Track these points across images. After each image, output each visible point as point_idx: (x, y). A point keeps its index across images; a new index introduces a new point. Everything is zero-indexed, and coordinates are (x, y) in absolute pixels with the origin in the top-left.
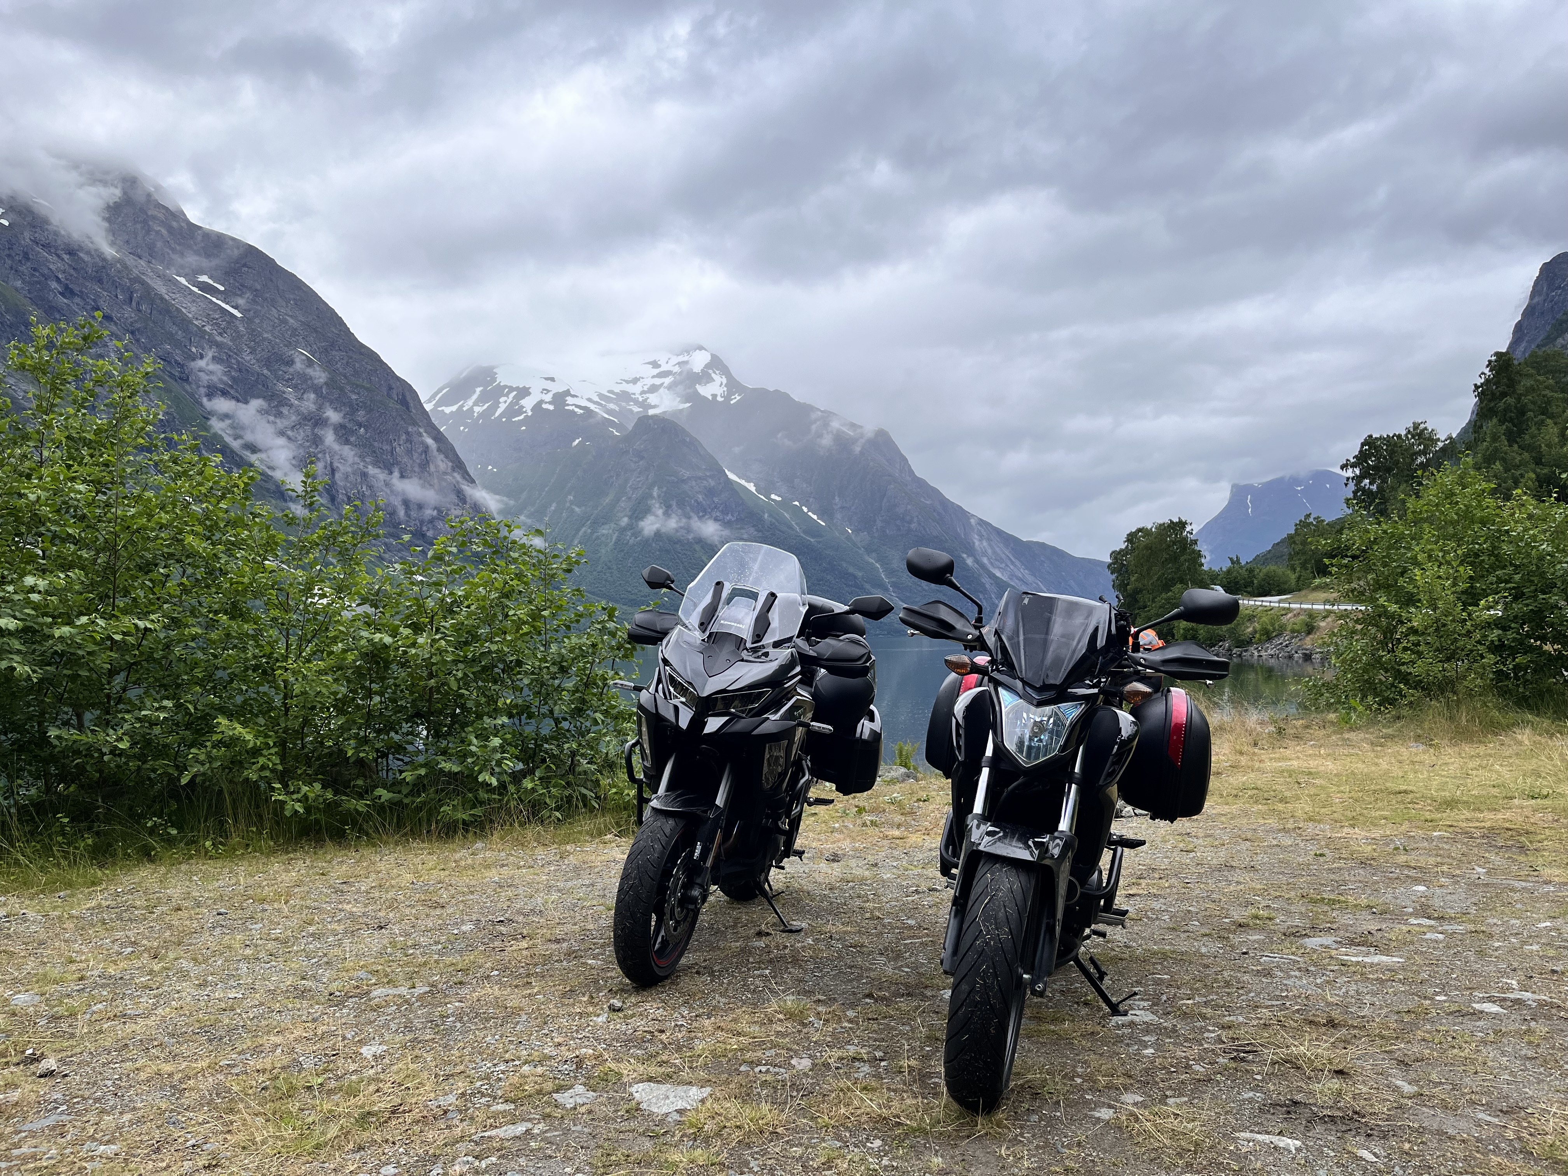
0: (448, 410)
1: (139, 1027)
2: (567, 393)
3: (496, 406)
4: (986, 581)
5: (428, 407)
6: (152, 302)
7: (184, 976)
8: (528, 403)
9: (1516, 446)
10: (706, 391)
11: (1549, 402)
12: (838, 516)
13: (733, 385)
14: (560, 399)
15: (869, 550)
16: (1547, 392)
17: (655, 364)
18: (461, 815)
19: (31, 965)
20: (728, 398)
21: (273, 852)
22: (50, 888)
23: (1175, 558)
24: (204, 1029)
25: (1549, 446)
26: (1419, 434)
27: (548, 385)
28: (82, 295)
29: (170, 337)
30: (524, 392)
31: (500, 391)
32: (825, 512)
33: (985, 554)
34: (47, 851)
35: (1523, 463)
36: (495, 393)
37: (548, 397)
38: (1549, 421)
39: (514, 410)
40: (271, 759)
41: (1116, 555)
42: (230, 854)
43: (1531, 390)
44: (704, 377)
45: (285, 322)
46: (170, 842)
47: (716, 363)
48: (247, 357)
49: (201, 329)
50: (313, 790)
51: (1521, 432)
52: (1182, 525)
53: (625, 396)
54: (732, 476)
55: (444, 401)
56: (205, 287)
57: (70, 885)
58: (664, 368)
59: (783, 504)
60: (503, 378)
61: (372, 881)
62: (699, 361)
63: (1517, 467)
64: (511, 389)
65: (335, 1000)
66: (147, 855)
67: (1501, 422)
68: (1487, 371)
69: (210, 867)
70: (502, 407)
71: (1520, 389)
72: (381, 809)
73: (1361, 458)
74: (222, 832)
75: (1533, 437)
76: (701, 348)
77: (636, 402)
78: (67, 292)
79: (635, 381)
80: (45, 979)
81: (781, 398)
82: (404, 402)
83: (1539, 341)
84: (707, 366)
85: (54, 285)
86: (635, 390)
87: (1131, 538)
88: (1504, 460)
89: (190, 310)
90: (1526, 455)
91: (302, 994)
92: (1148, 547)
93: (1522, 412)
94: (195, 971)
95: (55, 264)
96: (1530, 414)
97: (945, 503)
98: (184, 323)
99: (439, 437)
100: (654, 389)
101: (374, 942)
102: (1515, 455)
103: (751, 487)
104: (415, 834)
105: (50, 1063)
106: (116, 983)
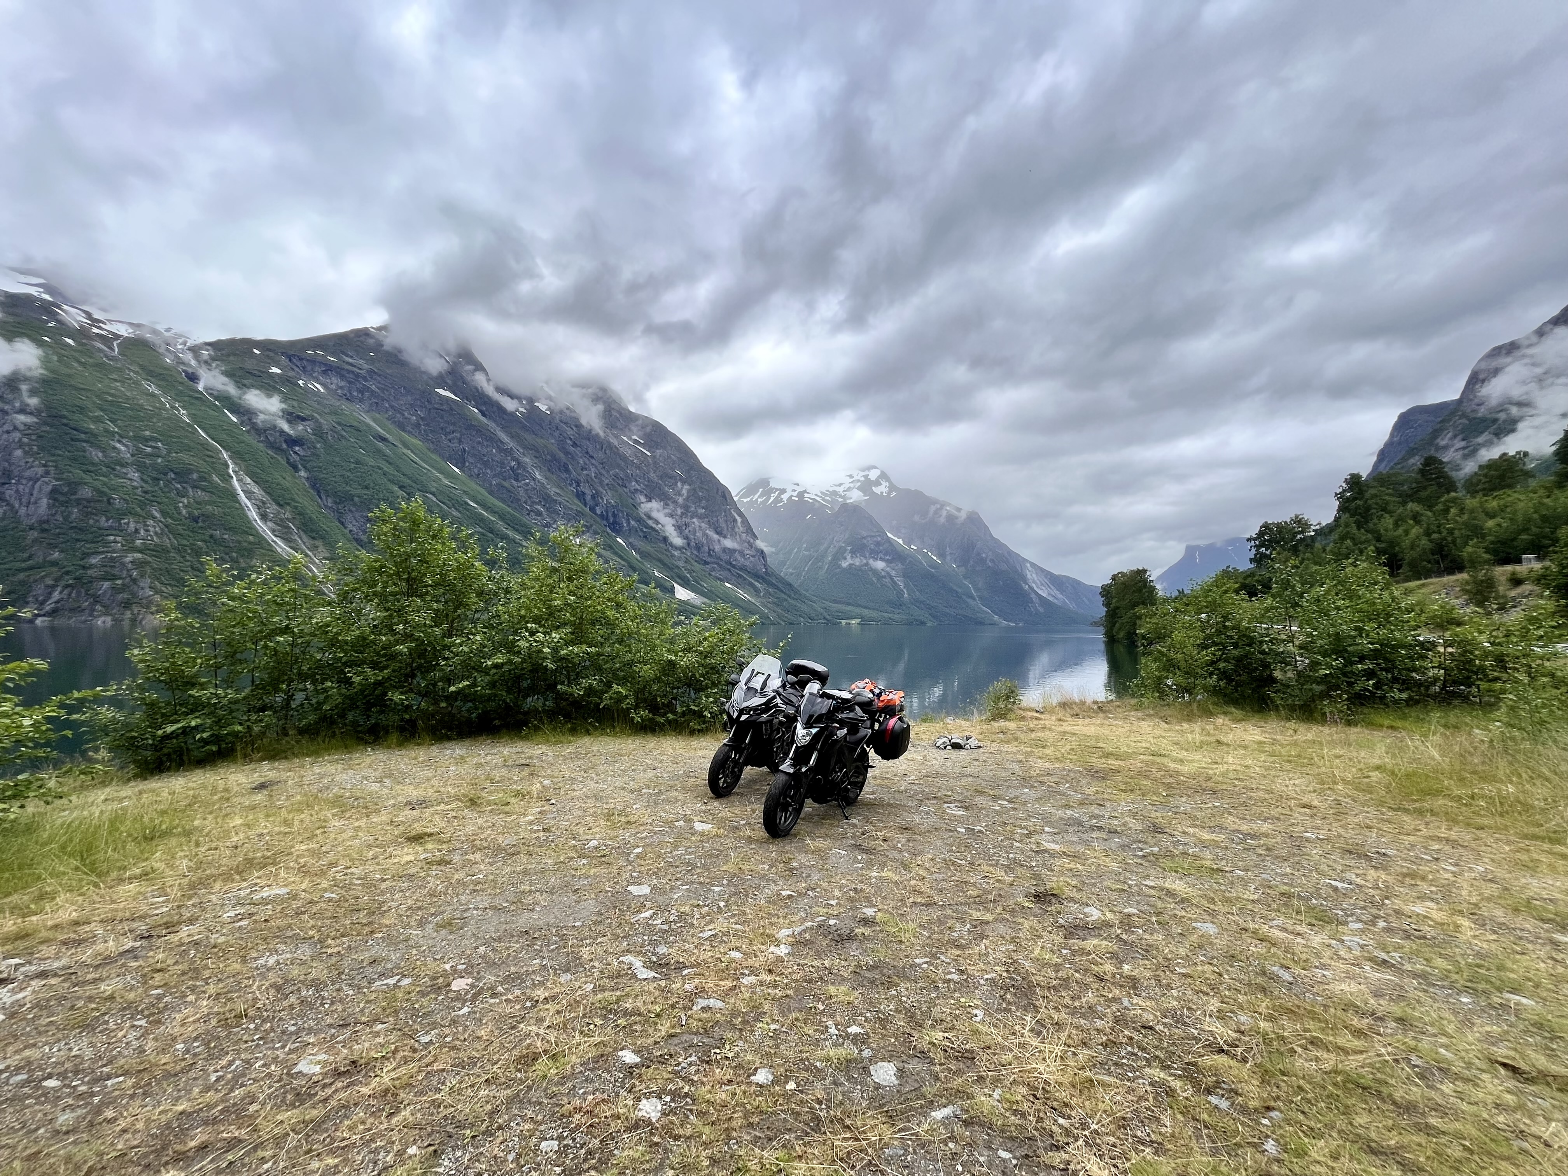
0: (745, 500)
1: (577, 793)
2: (805, 491)
3: (769, 497)
4: (1033, 596)
5: (736, 499)
6: (611, 449)
7: (592, 779)
8: (785, 497)
9: (1363, 531)
10: (877, 490)
11: (1387, 503)
12: (948, 558)
13: (892, 487)
14: (801, 494)
15: (965, 577)
16: (1386, 497)
17: (851, 476)
18: (697, 727)
19: (549, 771)
20: (889, 493)
21: (630, 735)
22: (555, 744)
23: (1140, 591)
24: (595, 796)
25: (1386, 530)
26: (1300, 522)
27: (796, 487)
28: (580, 446)
29: (619, 466)
30: (783, 491)
31: (773, 490)
32: (941, 556)
33: (1034, 582)
34: (555, 729)
35: (1367, 541)
36: (769, 492)
37: (795, 494)
38: (1387, 515)
39: (778, 500)
40: (631, 701)
41: (1104, 588)
42: (615, 735)
43: (1375, 496)
44: (877, 483)
45: (669, 457)
46: (596, 728)
47: (884, 476)
48: (652, 475)
49: (632, 461)
50: (644, 713)
51: (1367, 522)
52: (1145, 571)
53: (835, 493)
54: (889, 535)
55: (744, 496)
56: (636, 442)
57: (561, 742)
58: (856, 478)
59: (919, 551)
60: (773, 484)
61: (659, 751)
62: (873, 475)
63: (1361, 543)
64: (777, 490)
65: (632, 792)
66: (588, 733)
67: (1352, 516)
68: (1344, 485)
69: (607, 739)
70: (772, 499)
71: (1367, 495)
72: (669, 722)
73: (1261, 534)
74: (614, 727)
75: (1375, 525)
76: (875, 467)
77: (841, 496)
78: (575, 445)
79: (840, 485)
80: (553, 776)
81: (918, 494)
82: (724, 497)
83: (1396, 461)
84: (879, 477)
85: (569, 441)
86: (840, 490)
87: (1114, 578)
88: (1353, 539)
89: (628, 452)
90: (1370, 536)
91: (624, 788)
92: (1124, 584)
93: (1368, 509)
94: (596, 778)
95: (570, 432)
96: (1374, 511)
97: (1010, 552)
98: (625, 459)
99: (741, 514)
100: (849, 489)
101: (650, 774)
102: (1362, 535)
103: (900, 541)
104: (680, 733)
105: (553, 801)
106: (573, 779)
